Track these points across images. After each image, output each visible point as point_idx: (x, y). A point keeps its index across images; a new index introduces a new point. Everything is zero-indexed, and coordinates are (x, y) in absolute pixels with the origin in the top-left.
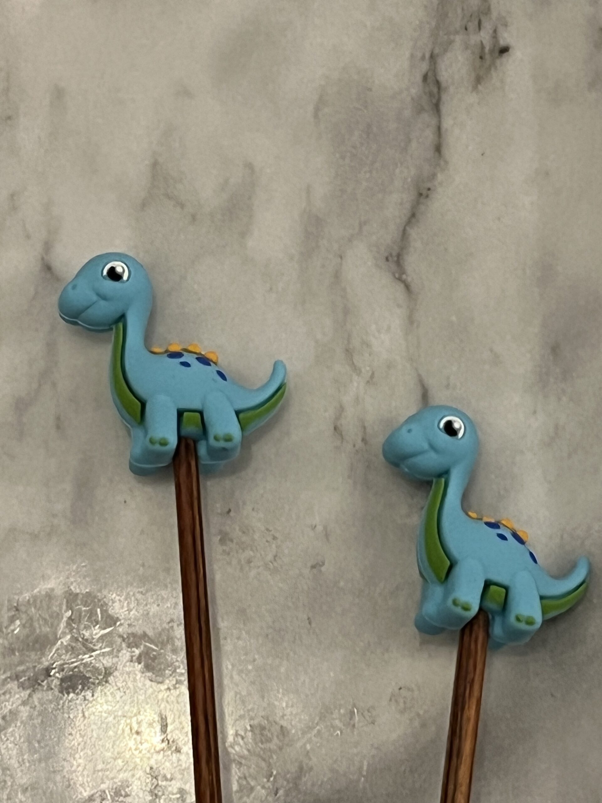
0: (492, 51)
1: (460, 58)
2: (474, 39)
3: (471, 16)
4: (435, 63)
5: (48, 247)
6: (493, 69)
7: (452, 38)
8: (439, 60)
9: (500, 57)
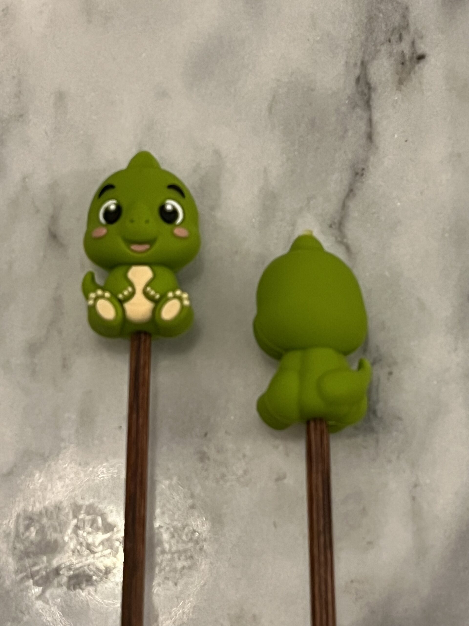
0: (411, 59)
1: (385, 64)
2: (397, 48)
3: (393, 30)
4: (365, 69)
5: (54, 219)
6: (412, 72)
7: (378, 48)
8: (369, 66)
9: (418, 63)
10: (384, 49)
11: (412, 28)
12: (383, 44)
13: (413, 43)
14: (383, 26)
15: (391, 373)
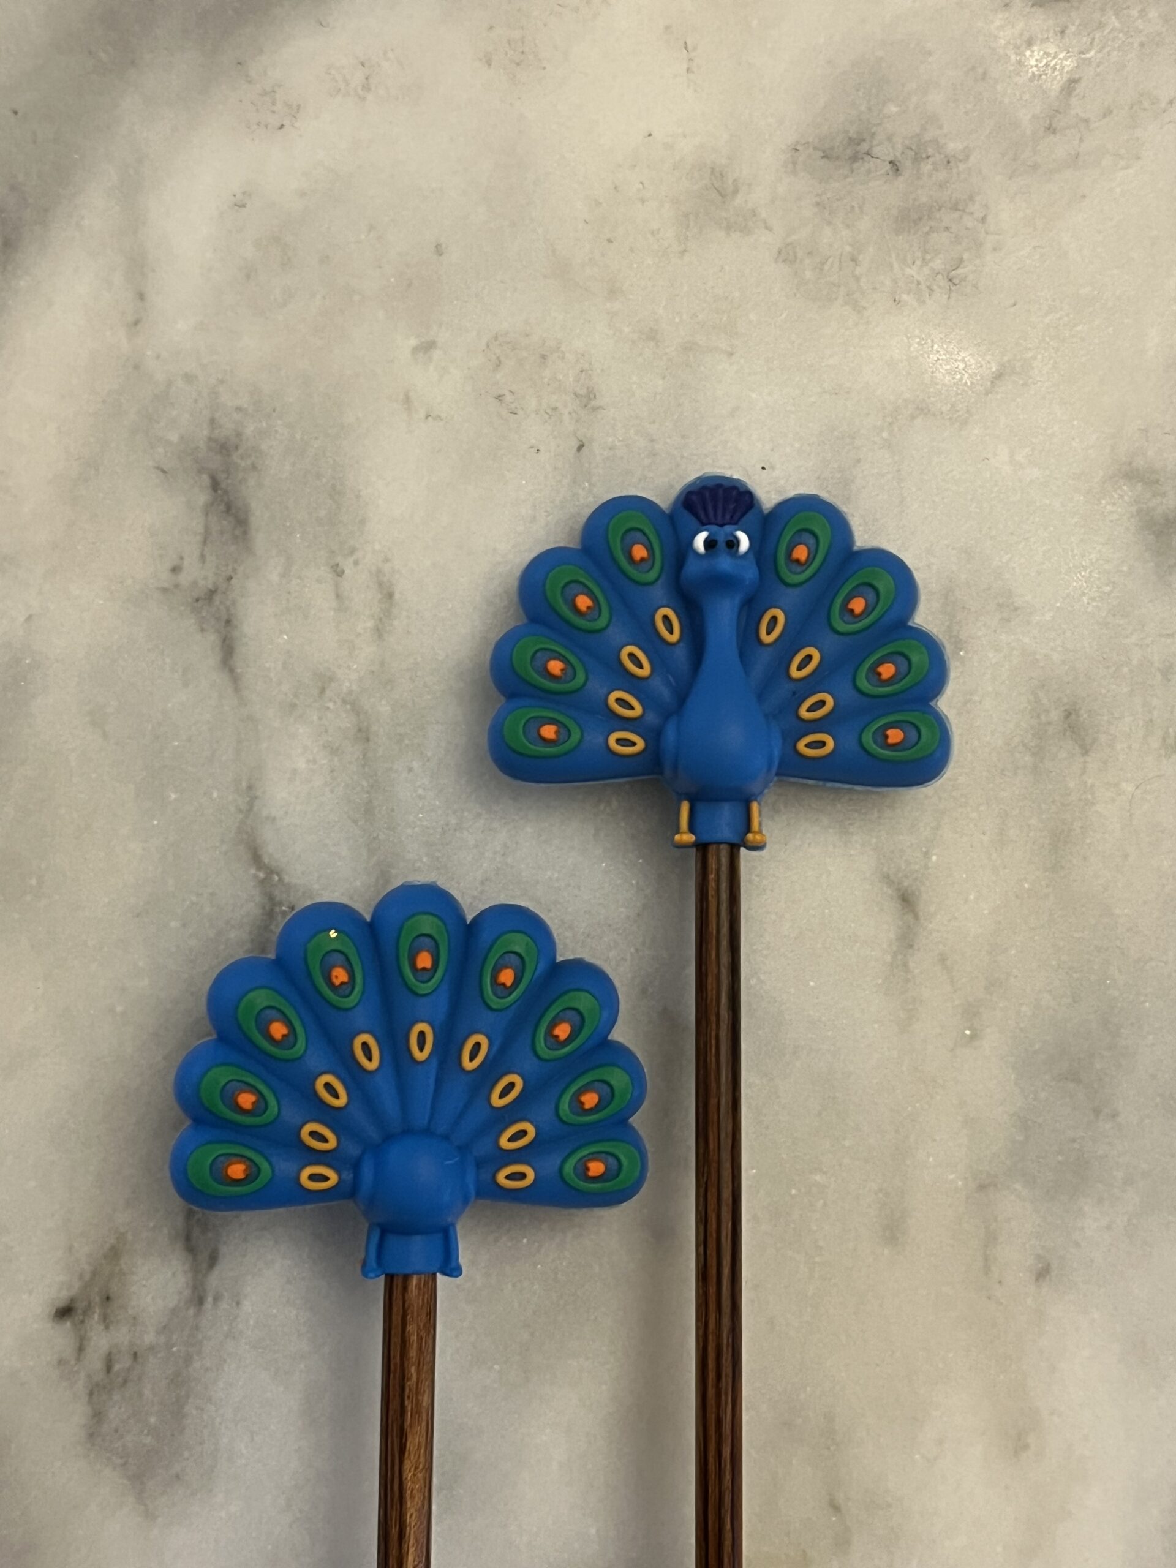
0: (87, 1311)
1: (149, 1299)
2: (121, 1336)
3: (125, 1382)
4: (195, 1288)
5: (907, 941)
6: (87, 1277)
7: (162, 1339)
8: (187, 1293)
9: (72, 1300)
10: (149, 1338)
11: (81, 1386)
12: (152, 1348)
13: (81, 1349)
14: (147, 1392)
15: (175, 570)
